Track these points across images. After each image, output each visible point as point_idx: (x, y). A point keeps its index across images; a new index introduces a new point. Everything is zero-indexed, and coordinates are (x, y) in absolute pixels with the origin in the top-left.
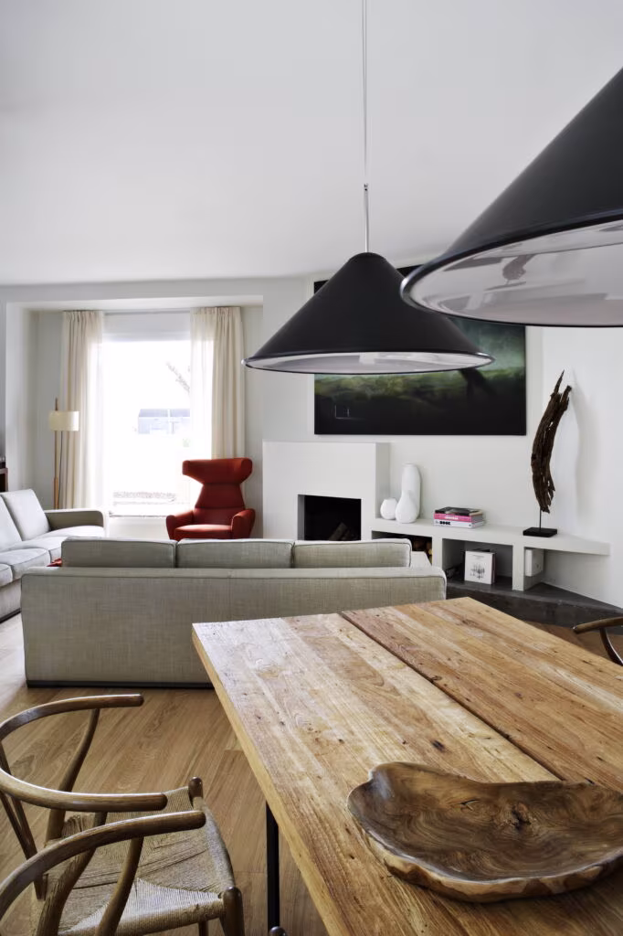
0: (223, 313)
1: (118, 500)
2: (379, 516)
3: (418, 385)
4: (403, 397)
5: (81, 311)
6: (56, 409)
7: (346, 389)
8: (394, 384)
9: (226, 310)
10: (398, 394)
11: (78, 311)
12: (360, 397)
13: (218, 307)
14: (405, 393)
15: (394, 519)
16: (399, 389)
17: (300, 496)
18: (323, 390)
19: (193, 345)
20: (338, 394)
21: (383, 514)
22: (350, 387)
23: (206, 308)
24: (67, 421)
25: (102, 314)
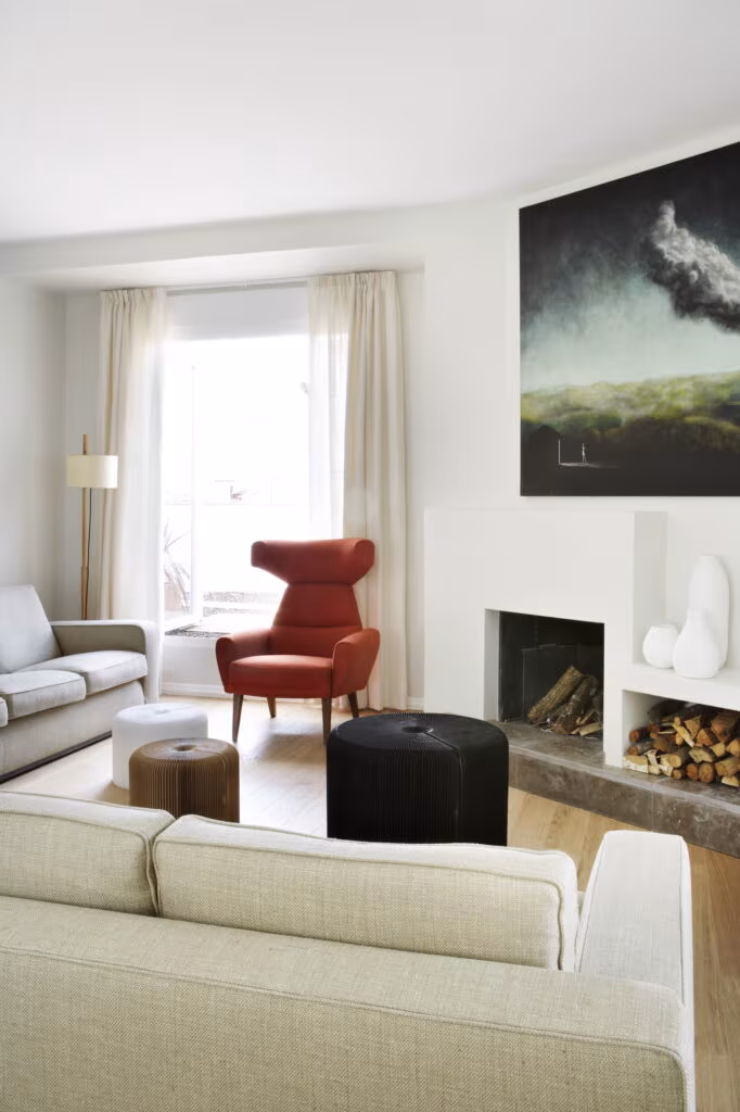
0: (364, 283)
1: (212, 604)
2: (640, 658)
3: (725, 394)
4: (690, 419)
5: (129, 289)
6: (85, 453)
7: (578, 408)
8: (674, 395)
9: (369, 278)
10: (683, 414)
11: (123, 289)
12: (607, 422)
13: (356, 273)
14: (697, 411)
15: (672, 668)
16: (685, 403)
17: (490, 612)
18: (537, 413)
19: (312, 342)
20: (565, 417)
21: (648, 659)
22: (588, 404)
23: (334, 274)
24: (97, 471)
25: (161, 294)
